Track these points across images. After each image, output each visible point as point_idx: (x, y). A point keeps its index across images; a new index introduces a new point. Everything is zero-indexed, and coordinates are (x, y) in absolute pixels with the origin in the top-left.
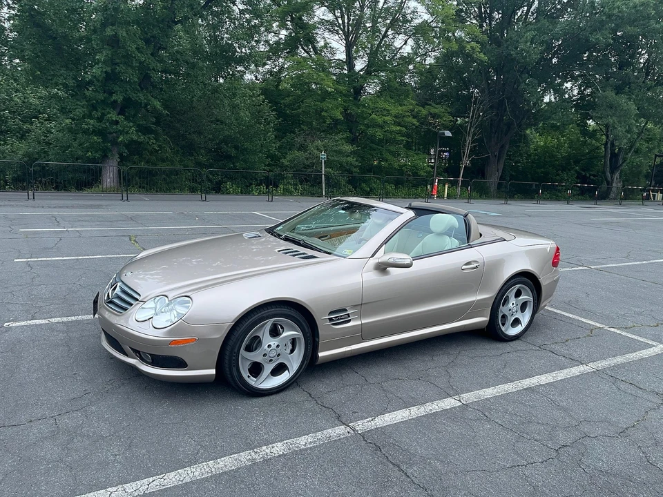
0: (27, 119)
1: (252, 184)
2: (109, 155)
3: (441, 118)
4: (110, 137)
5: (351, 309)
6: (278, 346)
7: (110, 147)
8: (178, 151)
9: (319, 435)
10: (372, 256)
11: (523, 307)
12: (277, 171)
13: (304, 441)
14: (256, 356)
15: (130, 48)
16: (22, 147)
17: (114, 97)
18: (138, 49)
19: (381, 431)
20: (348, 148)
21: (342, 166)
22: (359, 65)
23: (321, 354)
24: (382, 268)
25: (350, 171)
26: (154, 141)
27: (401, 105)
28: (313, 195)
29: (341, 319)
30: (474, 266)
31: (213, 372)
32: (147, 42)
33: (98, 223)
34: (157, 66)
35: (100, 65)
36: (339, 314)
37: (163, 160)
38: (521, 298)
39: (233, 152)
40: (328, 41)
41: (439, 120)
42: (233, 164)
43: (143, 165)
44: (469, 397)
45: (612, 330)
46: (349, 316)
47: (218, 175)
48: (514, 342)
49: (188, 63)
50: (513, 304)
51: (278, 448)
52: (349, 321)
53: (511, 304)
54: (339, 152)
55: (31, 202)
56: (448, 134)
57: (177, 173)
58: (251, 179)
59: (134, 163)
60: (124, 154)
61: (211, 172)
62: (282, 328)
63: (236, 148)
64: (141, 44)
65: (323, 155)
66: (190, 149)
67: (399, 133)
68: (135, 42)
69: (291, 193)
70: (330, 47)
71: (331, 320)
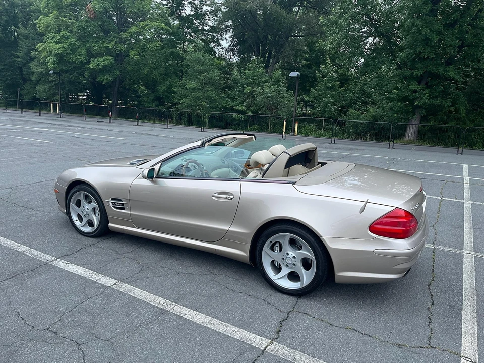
5: (124, 200)
6: (88, 209)
9: (41, 255)
14: (79, 211)
23: (110, 224)
29: (118, 205)
31: (65, 211)
36: (117, 202)
38: (301, 251)
46: (123, 205)
50: (287, 254)
52: (123, 209)
60: (423, 115)
71: (112, 202)
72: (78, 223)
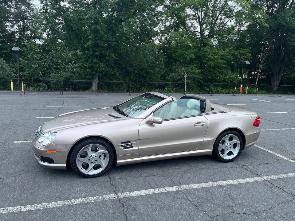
0: (67, 64)
1: (153, 88)
2: (94, 76)
3: (245, 55)
4: (95, 69)
5: (132, 141)
6: (96, 156)
7: (95, 74)
8: (123, 74)
9: (101, 197)
10: (146, 118)
11: (235, 146)
12: (165, 82)
13: (92, 199)
14: (85, 160)
15: (101, 33)
16: (64, 74)
17: (96, 53)
18: (105, 33)
19: (130, 198)
20: (197, 71)
21: (194, 79)
22: (206, 33)
23: (118, 161)
24: (151, 123)
25: (198, 81)
26: (112, 71)
27: (224, 50)
28: (180, 92)
29: (127, 146)
30: (202, 124)
31: (65, 165)
32: (109, 30)
33: (78, 104)
34: (113, 40)
35: (91, 41)
36: (127, 144)
37: (115, 79)
38: (233, 141)
39: (145, 74)
40: (193, 23)
41: (244, 56)
42: (145, 79)
43: (107, 81)
44: (185, 187)
45: (290, 160)
46: (132, 145)
47: (139, 84)
48: (229, 163)
49: (126, 38)
50: (228, 144)
51: (79, 201)
52: (132, 147)
53: (227, 144)
54: (193, 73)
55: (61, 96)
56: (248, 63)
57: (121, 84)
58: (153, 86)
59: (104, 80)
60: (100, 76)
61: (136, 83)
62: (98, 148)
63: (147, 72)
64: (106, 31)
65: (185, 75)
66: (127, 73)
67: (223, 63)
68: (103, 30)
69: (170, 92)
70: (194, 26)
71: (122, 146)
72: (83, 171)
